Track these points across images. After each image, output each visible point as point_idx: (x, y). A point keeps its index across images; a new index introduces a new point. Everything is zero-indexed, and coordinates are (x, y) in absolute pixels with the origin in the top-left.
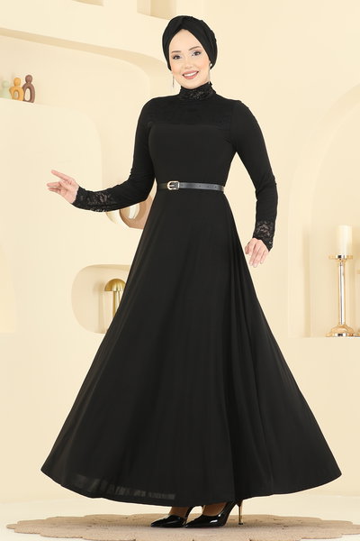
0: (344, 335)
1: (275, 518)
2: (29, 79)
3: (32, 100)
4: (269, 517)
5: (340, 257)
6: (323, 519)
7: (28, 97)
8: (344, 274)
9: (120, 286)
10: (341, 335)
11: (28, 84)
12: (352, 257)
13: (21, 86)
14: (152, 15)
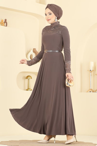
2: (6, 20)
5: (90, 70)
8: (91, 75)
9: (30, 77)
10: (90, 92)
11: (6, 21)
12: (94, 71)
13: (4, 22)
14: (40, 3)
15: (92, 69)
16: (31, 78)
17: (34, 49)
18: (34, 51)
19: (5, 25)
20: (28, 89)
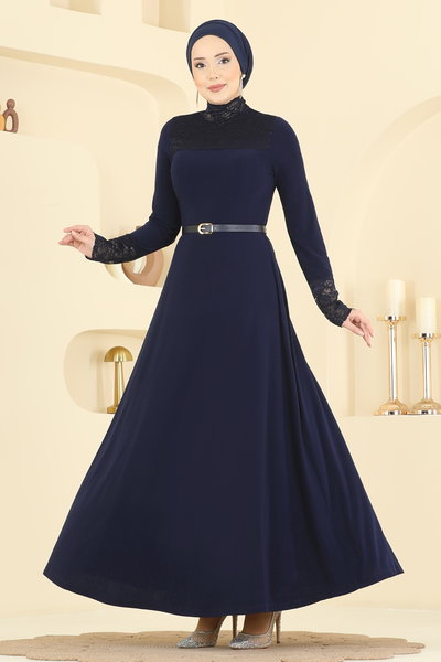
0: (396, 413)
1: (313, 636)
2: (10, 104)
3: (14, 129)
4: (305, 634)
5: (390, 318)
6: (371, 636)
7: (9, 126)
8: (395, 339)
9: (124, 355)
10: (392, 413)
11: (10, 110)
12: (405, 319)
13: (2, 113)
14: (160, 26)
15: (395, 314)
16: (130, 357)
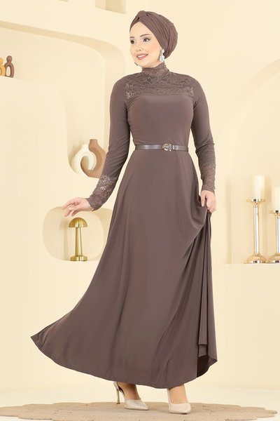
0: (258, 262)
2: (9, 59)
3: (12, 75)
4: (199, 404)
5: (255, 200)
6: (242, 406)
8: (258, 214)
9: (81, 223)
10: (256, 262)
11: (9, 63)
12: (264, 200)
13: (3, 64)
14: (107, 9)
15: (258, 198)
16: (86, 225)
17: (91, 140)
18: (93, 146)
19: (8, 73)
20: (77, 256)
